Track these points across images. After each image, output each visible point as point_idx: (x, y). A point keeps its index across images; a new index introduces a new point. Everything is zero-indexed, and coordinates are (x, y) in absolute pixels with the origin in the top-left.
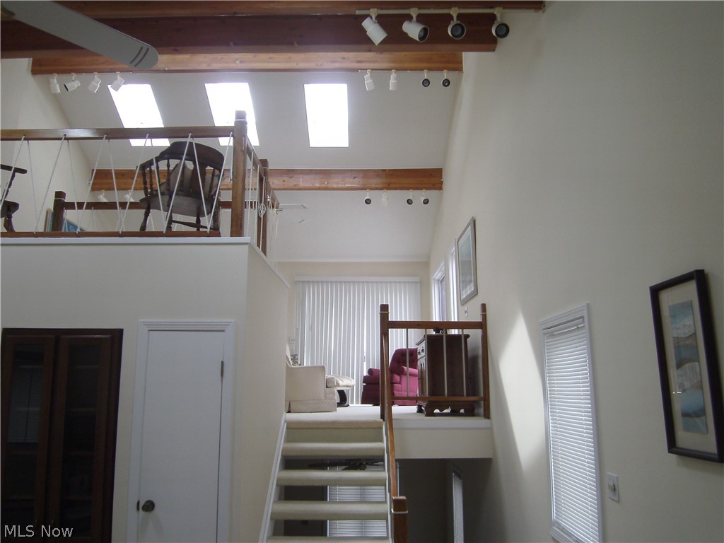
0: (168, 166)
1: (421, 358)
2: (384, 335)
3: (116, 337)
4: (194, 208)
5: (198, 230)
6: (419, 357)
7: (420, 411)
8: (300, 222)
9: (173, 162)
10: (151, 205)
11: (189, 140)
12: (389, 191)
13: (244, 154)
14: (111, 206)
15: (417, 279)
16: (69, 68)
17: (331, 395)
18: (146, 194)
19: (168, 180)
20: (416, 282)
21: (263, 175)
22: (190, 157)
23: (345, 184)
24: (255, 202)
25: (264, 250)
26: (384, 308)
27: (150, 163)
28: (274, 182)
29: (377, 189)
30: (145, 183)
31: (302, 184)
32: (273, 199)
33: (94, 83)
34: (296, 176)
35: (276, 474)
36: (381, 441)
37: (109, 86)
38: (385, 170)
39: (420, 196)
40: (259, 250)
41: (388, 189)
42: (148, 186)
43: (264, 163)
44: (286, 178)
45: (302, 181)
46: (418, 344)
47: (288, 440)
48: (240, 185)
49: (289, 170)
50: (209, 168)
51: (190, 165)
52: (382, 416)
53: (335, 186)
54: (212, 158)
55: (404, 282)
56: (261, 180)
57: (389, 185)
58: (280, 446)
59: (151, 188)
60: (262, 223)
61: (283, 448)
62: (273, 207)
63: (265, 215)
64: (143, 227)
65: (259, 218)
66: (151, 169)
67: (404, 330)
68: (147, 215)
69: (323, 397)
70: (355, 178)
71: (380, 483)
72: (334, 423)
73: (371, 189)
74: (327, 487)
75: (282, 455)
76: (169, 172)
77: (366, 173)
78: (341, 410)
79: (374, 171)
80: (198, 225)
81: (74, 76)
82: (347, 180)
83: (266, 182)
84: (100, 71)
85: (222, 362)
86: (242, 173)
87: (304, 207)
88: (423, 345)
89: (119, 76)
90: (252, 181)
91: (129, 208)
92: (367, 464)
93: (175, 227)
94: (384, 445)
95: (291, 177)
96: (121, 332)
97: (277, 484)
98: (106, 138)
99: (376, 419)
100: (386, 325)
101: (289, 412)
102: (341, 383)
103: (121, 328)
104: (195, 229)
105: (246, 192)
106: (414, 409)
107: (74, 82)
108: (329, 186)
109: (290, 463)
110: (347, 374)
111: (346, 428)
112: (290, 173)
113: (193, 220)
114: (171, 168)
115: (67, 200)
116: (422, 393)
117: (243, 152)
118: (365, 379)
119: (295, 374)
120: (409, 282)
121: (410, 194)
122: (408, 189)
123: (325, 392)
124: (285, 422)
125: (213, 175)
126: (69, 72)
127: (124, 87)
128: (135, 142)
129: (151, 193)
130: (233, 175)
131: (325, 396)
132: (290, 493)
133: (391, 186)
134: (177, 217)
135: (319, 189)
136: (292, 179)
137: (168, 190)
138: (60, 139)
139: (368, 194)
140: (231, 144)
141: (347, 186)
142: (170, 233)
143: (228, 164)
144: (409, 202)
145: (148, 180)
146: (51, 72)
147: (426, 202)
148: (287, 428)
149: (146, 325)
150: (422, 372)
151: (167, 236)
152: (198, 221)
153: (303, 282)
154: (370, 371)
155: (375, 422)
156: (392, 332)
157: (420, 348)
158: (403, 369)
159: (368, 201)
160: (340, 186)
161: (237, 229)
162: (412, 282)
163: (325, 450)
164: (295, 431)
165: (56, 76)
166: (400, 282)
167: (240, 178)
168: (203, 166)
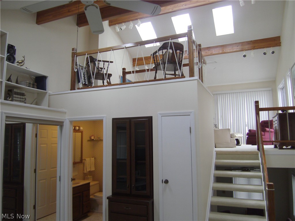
0: (163, 52)
1: (275, 124)
2: (257, 114)
3: (150, 119)
4: (173, 68)
5: (175, 76)
6: (274, 123)
7: (276, 147)
8: (214, 69)
9: (164, 51)
10: (157, 69)
11: (170, 41)
12: (254, 50)
13: (192, 43)
14: (144, 71)
15: (270, 89)
16: (121, 21)
17: (233, 141)
18: (155, 65)
19: (163, 58)
20: (270, 90)
21: (199, 51)
22: (171, 48)
23: (233, 50)
24: (197, 62)
25: (202, 81)
26: (257, 103)
27: (156, 52)
28: (203, 53)
29: (248, 50)
30: (154, 60)
31: (214, 53)
32: (204, 60)
33: (130, 25)
34: (211, 49)
35: (213, 172)
36: (258, 159)
37: (136, 26)
38: (252, 41)
39: (269, 50)
40: (200, 81)
41: (254, 49)
42: (156, 62)
43: (200, 45)
44: (207, 51)
45: (214, 51)
46: (273, 118)
47: (217, 158)
48: (192, 56)
49: (208, 47)
50: (178, 51)
51: (171, 51)
52: (258, 149)
53: (229, 51)
54: (179, 47)
55: (264, 91)
56: (199, 53)
57: (254, 47)
58: (214, 161)
59: (157, 62)
60: (201, 71)
61: (215, 162)
62: (204, 64)
63: (201, 67)
64: (155, 78)
65: (199, 69)
66: (156, 55)
67: (267, 112)
68: (156, 73)
69: (229, 141)
70: (238, 46)
71: (259, 177)
72: (236, 152)
73: (246, 50)
74: (232, 178)
75: (215, 164)
76: (163, 55)
77: (242, 43)
78: (237, 147)
79: (247, 42)
80: (175, 74)
81: (123, 24)
82: (234, 48)
83: (201, 54)
84: (132, 20)
85: (190, 127)
86: (192, 51)
87: (216, 62)
88: (276, 118)
89: (139, 21)
90: (196, 54)
91: (150, 71)
92: (251, 169)
93: (168, 76)
94: (260, 161)
95: (209, 50)
96: (151, 117)
97: (214, 176)
98: (140, 45)
99: (255, 150)
100: (258, 110)
101: (216, 148)
102: (237, 136)
103: (152, 116)
104: (174, 76)
105: (194, 58)
106: (273, 146)
107: (124, 26)
108: (226, 51)
109: (218, 168)
110: (238, 132)
111: (242, 154)
112: (209, 48)
113: (173, 73)
114: (164, 53)
115: (126, 71)
116: (276, 140)
117: (192, 42)
118: (248, 134)
119: (217, 132)
120: (266, 91)
121: (265, 50)
122: (264, 48)
123: (231, 139)
124: (215, 151)
125: (180, 53)
126: (121, 23)
127: (141, 24)
128: (147, 46)
129: (157, 64)
130: (188, 52)
131: (231, 141)
132: (218, 179)
133: (255, 47)
134: (167, 72)
135: (222, 53)
136: (210, 51)
137: (163, 62)
138: (124, 48)
139: (244, 53)
140: (187, 40)
141: (234, 50)
142: (166, 79)
143: (186, 48)
144: (265, 54)
145: (155, 59)
146: (115, 24)
147: (273, 53)
148: (216, 154)
149: (160, 114)
150: (276, 130)
151: (165, 80)
152: (175, 73)
153: (217, 94)
154: (250, 131)
155: (255, 152)
156: (261, 113)
157: (274, 119)
158: (266, 129)
159: (245, 56)
160: (231, 51)
161: (192, 74)
162: (268, 90)
163: (233, 163)
164: (219, 155)
165: (117, 25)
166: (262, 91)
167: (191, 53)
168: (176, 51)
